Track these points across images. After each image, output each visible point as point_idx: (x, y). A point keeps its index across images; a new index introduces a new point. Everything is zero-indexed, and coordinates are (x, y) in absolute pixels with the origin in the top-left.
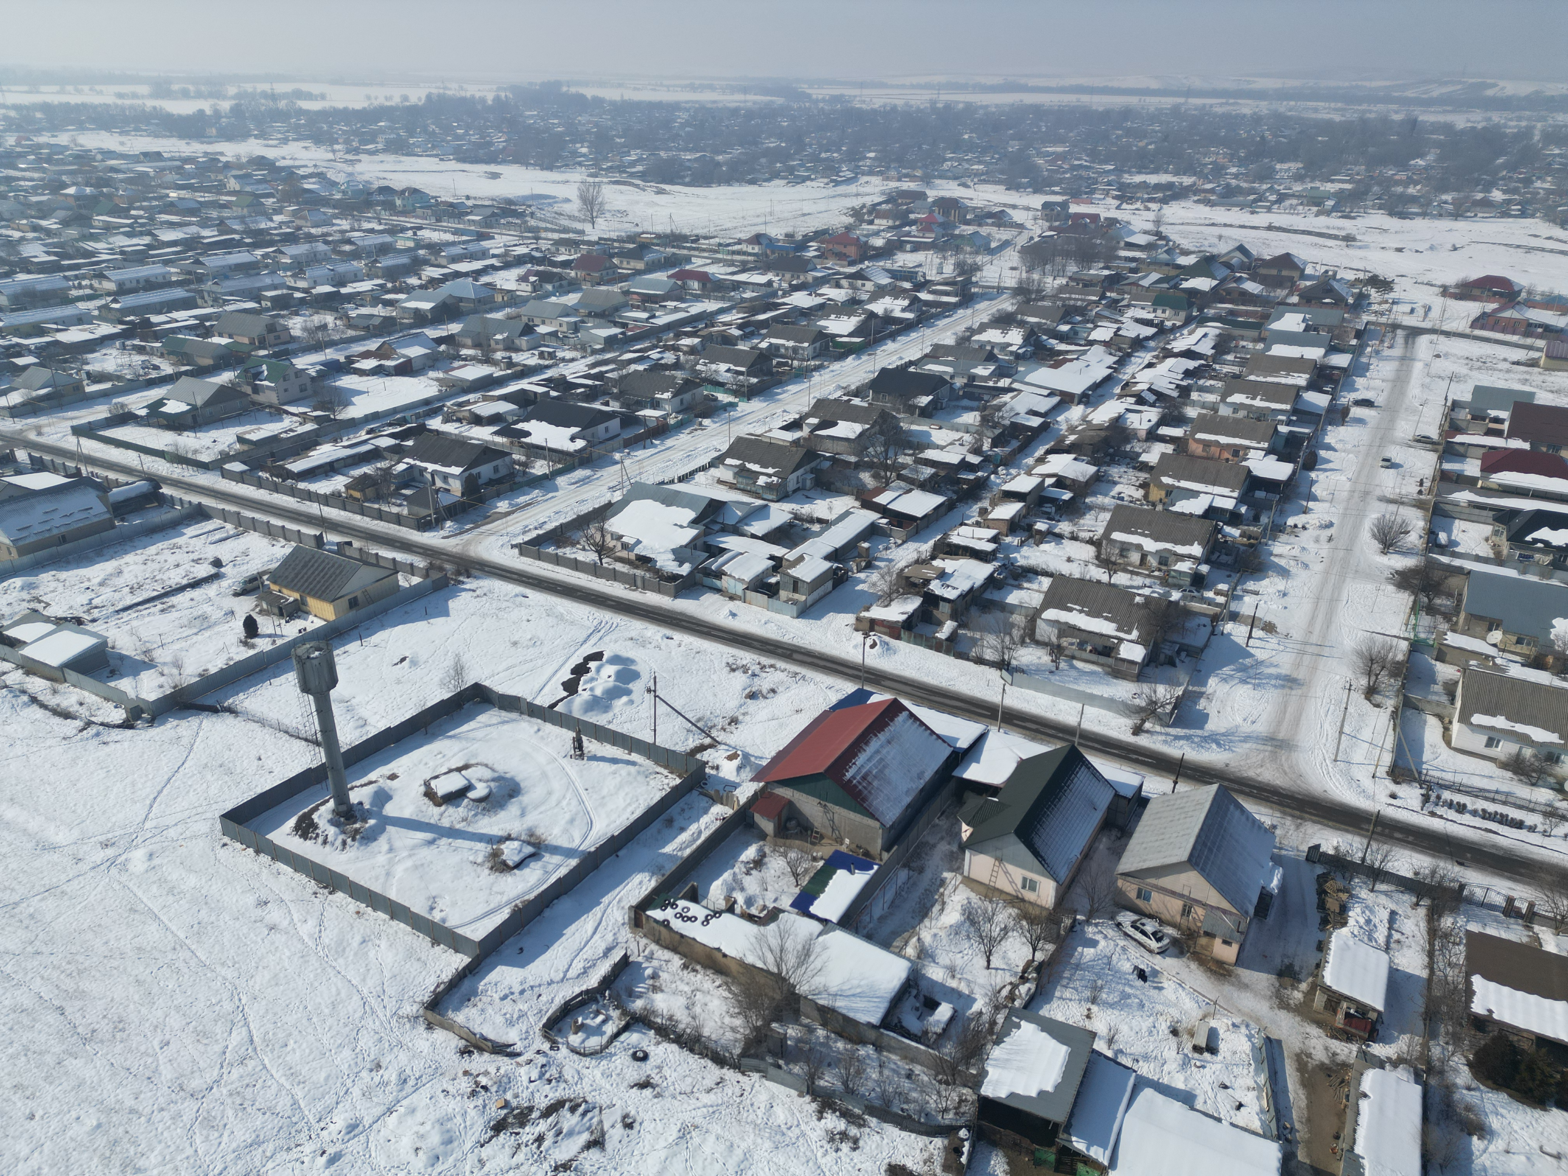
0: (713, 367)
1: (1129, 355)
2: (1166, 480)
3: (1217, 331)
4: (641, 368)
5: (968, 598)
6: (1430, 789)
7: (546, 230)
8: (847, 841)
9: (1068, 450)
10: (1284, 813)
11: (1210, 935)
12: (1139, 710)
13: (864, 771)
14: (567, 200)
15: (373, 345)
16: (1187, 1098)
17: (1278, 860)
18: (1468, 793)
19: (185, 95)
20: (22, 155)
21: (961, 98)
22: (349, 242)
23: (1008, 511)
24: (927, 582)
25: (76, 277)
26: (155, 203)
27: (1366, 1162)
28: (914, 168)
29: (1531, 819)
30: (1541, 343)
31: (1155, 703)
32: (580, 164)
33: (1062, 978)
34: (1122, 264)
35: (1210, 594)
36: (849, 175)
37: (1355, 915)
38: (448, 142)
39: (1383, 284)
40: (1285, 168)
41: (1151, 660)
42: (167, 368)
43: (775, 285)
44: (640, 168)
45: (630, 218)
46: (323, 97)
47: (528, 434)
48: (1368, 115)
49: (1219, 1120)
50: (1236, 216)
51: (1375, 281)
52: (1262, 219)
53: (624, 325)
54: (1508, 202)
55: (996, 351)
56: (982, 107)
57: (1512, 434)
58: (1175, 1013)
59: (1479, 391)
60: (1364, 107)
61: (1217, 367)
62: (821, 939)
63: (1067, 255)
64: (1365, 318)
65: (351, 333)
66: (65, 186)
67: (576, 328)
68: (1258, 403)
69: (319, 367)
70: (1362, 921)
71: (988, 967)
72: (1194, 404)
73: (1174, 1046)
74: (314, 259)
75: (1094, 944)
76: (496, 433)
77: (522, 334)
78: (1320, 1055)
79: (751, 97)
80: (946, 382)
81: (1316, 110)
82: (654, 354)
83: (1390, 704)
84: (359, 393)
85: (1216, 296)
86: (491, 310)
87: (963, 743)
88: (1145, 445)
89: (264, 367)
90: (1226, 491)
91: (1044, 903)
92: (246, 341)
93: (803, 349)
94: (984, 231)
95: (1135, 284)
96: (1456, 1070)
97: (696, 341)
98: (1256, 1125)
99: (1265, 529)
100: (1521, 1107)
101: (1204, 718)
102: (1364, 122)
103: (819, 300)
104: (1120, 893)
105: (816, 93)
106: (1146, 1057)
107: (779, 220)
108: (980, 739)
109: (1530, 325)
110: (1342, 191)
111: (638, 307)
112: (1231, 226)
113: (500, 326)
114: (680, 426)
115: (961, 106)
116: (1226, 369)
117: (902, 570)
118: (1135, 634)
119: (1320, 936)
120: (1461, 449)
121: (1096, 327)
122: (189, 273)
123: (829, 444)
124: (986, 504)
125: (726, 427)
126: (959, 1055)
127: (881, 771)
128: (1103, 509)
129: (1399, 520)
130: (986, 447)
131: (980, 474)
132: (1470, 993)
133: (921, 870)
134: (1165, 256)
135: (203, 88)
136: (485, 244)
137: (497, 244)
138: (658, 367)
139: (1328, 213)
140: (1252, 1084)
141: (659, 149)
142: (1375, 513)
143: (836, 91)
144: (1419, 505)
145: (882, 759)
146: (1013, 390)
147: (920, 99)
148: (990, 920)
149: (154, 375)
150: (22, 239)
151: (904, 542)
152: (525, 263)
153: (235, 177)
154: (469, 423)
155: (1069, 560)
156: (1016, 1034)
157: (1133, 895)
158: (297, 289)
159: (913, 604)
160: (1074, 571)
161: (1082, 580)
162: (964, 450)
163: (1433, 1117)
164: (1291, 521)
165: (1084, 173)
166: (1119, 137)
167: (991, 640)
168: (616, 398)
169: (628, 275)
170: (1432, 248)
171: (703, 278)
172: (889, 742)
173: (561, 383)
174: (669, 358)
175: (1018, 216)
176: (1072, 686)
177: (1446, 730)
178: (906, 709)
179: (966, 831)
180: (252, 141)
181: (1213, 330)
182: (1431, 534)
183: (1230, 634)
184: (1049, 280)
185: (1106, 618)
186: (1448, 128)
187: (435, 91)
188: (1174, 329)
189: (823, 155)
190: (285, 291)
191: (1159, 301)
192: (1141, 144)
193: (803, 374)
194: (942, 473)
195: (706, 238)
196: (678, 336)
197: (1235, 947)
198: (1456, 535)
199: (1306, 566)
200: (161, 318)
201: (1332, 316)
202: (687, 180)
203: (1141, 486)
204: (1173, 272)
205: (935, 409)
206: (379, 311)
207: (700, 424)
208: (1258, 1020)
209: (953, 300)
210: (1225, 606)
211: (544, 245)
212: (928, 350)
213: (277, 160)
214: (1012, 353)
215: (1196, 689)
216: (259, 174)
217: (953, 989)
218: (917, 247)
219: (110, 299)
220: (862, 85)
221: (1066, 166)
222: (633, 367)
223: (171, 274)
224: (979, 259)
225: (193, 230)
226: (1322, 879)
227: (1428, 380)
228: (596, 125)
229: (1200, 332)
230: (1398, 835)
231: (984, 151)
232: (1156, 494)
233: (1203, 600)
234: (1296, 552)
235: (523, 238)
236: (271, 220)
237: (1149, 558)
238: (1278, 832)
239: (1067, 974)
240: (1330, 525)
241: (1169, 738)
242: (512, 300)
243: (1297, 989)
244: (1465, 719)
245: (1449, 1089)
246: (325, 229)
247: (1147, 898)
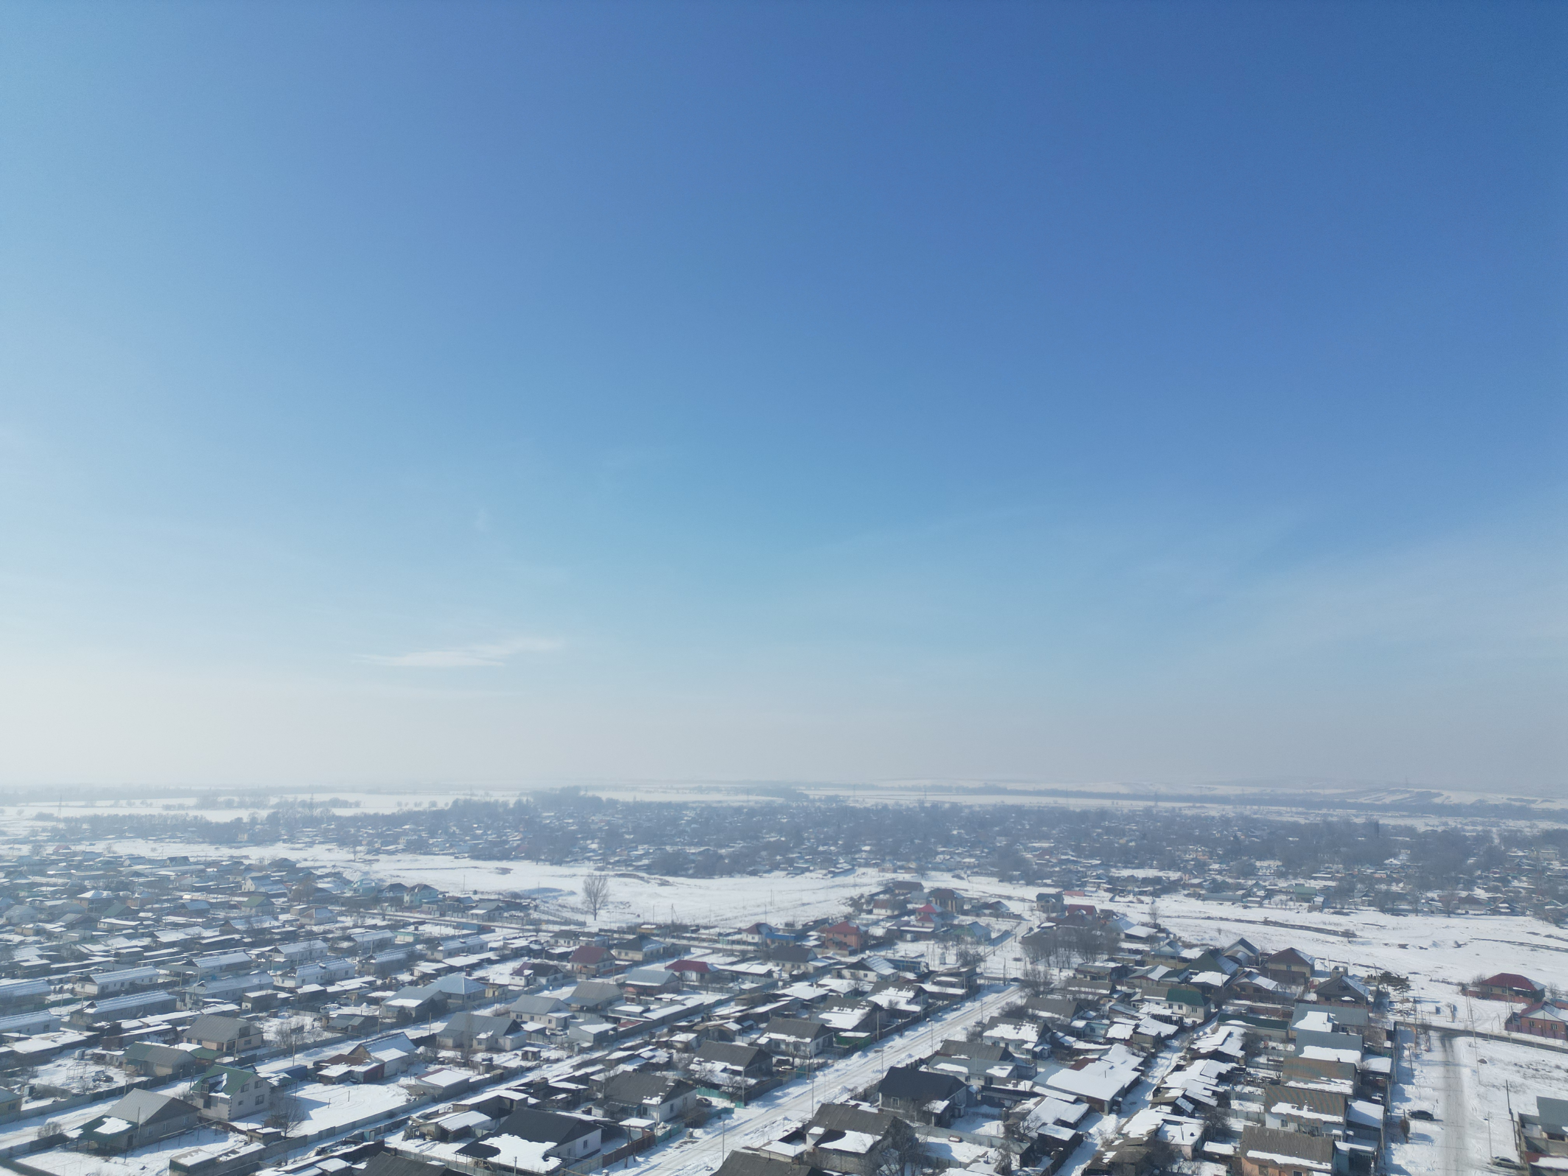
0: (709, 1066)
1: (1154, 1056)
3: (1242, 1031)
4: (629, 1068)
7: (548, 922)
9: (1109, 1169)
14: (572, 893)
15: (346, 1049)
19: (229, 805)
20: (54, 863)
21: (947, 800)
22: (349, 938)
25: (61, 981)
26: (166, 905)
28: (908, 861)
32: (589, 859)
34: (1127, 956)
36: (847, 866)
38: (465, 841)
39: (1401, 983)
40: (1267, 865)
42: (120, 1079)
43: (776, 975)
44: (645, 862)
45: (632, 909)
46: (357, 804)
47: (496, 1151)
48: (1330, 819)
50: (1228, 910)
51: (1388, 978)
52: (1256, 913)
53: (616, 1020)
54: (1494, 900)
55: (1011, 1049)
56: (966, 807)
59: (1543, 1103)
60: (1324, 811)
61: (1252, 1071)
63: (1069, 946)
64: (1392, 1018)
65: (327, 1035)
66: (85, 890)
67: (565, 1024)
68: (1306, 1113)
69: (283, 1075)
72: (1236, 1114)
74: (309, 957)
76: (461, 1151)
77: (508, 1032)
79: (753, 798)
80: (961, 1084)
81: (1279, 814)
82: (645, 1052)
84: (319, 1104)
85: (1229, 991)
86: (480, 1007)
88: (1194, 1165)
89: (225, 1076)
92: (214, 1046)
93: (805, 1044)
94: (983, 921)
95: (1144, 977)
97: (691, 1036)
102: (1329, 826)
103: (821, 991)
105: (813, 794)
107: (779, 910)
110: (1327, 888)
111: (632, 1000)
112: (1227, 920)
113: (486, 1023)
114: (669, 1137)
115: (947, 806)
116: (1262, 1073)
121: (1113, 1023)
122: (178, 974)
123: (836, 1160)
125: (719, 1139)
130: (1015, 1164)
134: (1168, 949)
135: (247, 799)
136: (485, 937)
137: (494, 939)
138: (649, 1067)
139: (1320, 909)
141: (665, 844)
143: (831, 793)
146: (1035, 1095)
147: (909, 800)
149: (104, 1087)
150: (21, 943)
152: (522, 956)
153: (253, 879)
154: (433, 1140)
158: (282, 989)
162: (990, 1169)
165: (1072, 867)
166: (1099, 834)
168: (599, 1104)
169: (626, 967)
170: (1435, 944)
171: (702, 968)
173: (543, 1089)
174: (662, 1056)
175: (1014, 907)
180: (280, 845)
181: (1237, 1028)
184: (1055, 971)
186: (1410, 831)
187: (462, 797)
188: (1195, 1027)
189: (821, 848)
190: (270, 992)
191: (1173, 996)
192: (1121, 841)
193: (805, 1074)
195: (706, 928)
196: (672, 1031)
200: (135, 1023)
201: (1358, 1015)
202: (691, 872)
204: (1181, 966)
205: (953, 1116)
206: (364, 1010)
207: (691, 1136)
209: (959, 991)
211: (543, 937)
212: (938, 1047)
213: (298, 861)
214: (1028, 1051)
216: (277, 875)
218: (918, 937)
219: (87, 1003)
220: (855, 787)
221: (1054, 861)
222: (622, 1068)
223: (158, 975)
224: (981, 950)
225: (196, 930)
227: (1482, 1089)
228: (608, 823)
229: (1224, 1031)
231: (973, 846)
235: (523, 930)
236: (277, 919)
242: (504, 994)
246: (327, 927)
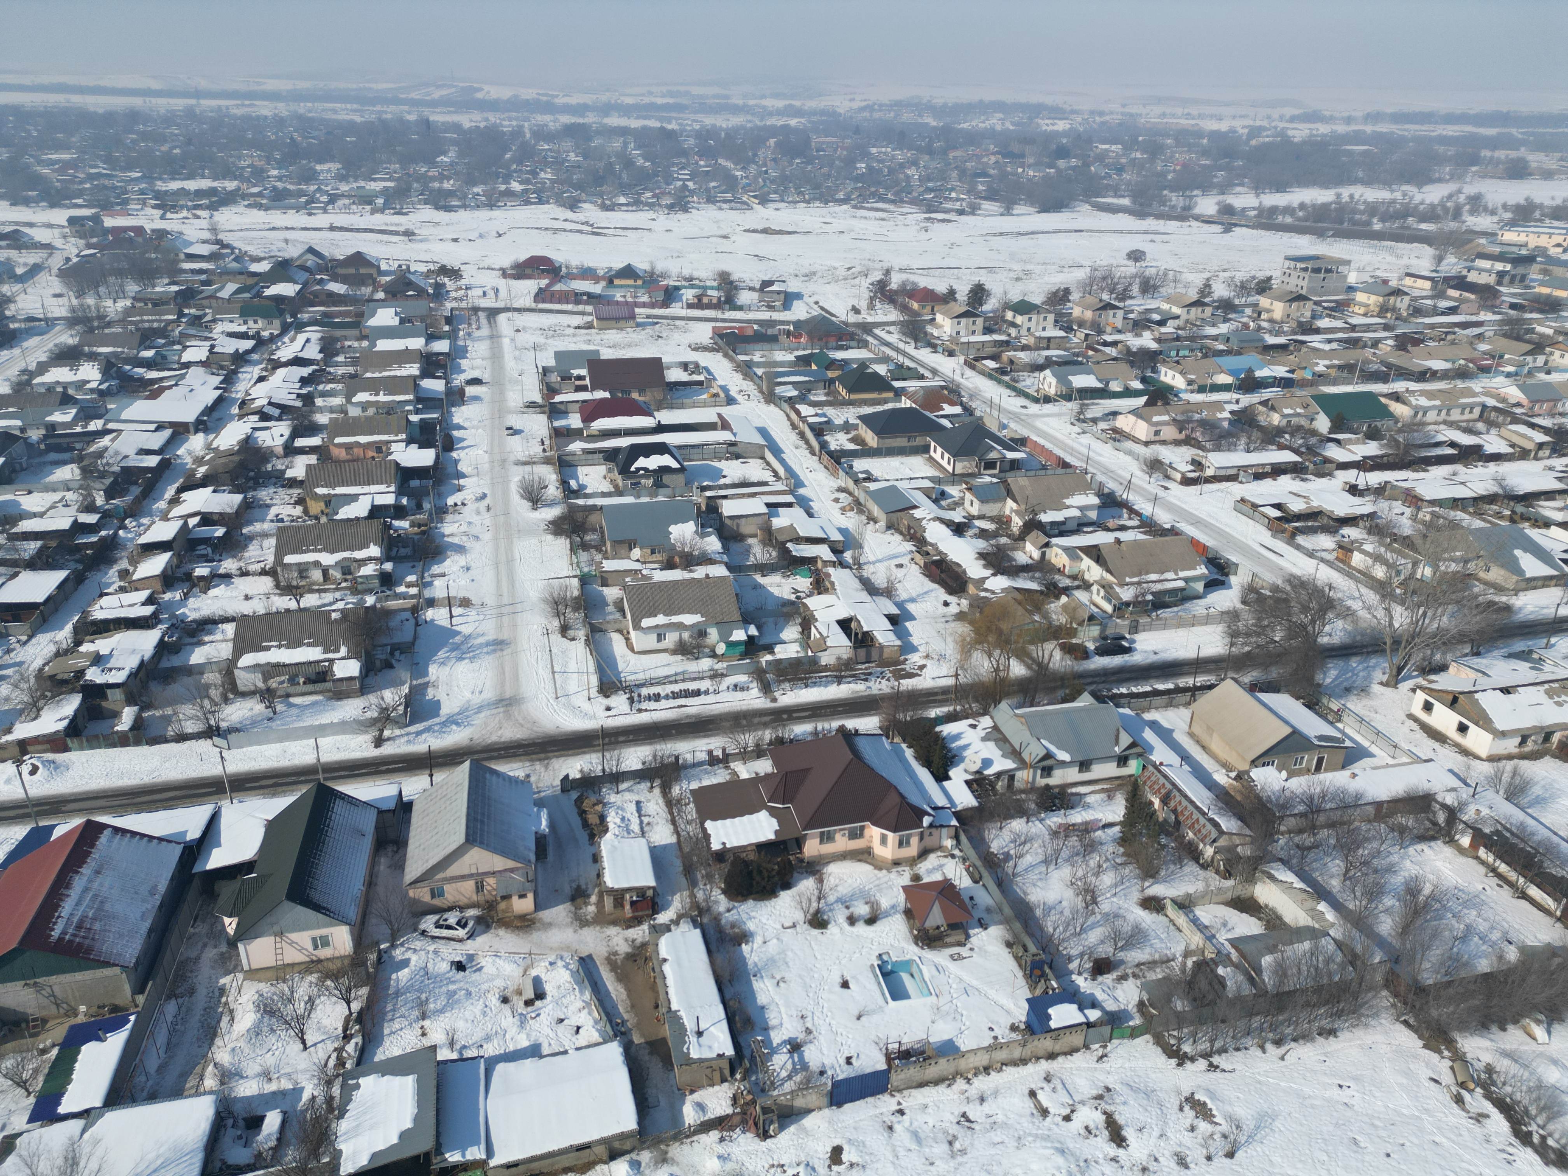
1: (235, 372)
2: (320, 491)
3: (319, 335)
5: (142, 674)
6: (632, 691)
8: (83, 1008)
9: (203, 483)
10: (532, 760)
11: (507, 897)
12: (373, 722)
13: (75, 920)
16: (534, 1052)
17: (540, 803)
18: (658, 684)
23: (156, 565)
24: (81, 673)
27: (682, 1013)
29: (703, 685)
30: (589, 308)
31: (387, 709)
33: (385, 1014)
34: (190, 277)
35: (402, 589)
37: (613, 819)
39: (454, 274)
40: (327, 169)
41: (368, 670)
48: (384, 116)
49: (565, 1052)
50: (293, 218)
51: (444, 270)
52: (321, 220)
54: (525, 191)
55: (71, 392)
57: (594, 387)
58: (500, 983)
59: (558, 355)
60: (378, 108)
61: (331, 370)
62: (86, 1136)
63: (120, 273)
64: (449, 305)
68: (382, 398)
70: (618, 821)
71: (305, 1048)
72: (321, 410)
73: (509, 1013)
75: (406, 963)
78: (623, 948)
80: (15, 438)
81: (335, 111)
83: (581, 634)
85: (303, 299)
87: (194, 833)
88: (287, 461)
90: (382, 488)
91: (342, 953)
95: (213, 297)
96: (717, 902)
98: (596, 1037)
99: (430, 515)
100: (762, 903)
101: (437, 705)
102: (384, 123)
104: (415, 902)
106: (488, 1038)
108: (214, 820)
109: (577, 294)
110: (386, 189)
112: (293, 229)
116: (341, 371)
117: (41, 670)
118: (343, 651)
119: (592, 850)
120: (562, 407)
121: (185, 347)
124: (124, 564)
126: (305, 1154)
127: (100, 909)
128: (265, 535)
129: (537, 478)
130: (100, 500)
131: (103, 533)
132: (707, 837)
133: (192, 992)
134: (235, 265)
139: (382, 211)
140: (581, 1004)
142: (516, 476)
144: (547, 461)
145: (95, 896)
146: (110, 431)
148: (290, 1000)
151: (30, 637)
155: (247, 598)
156: (357, 1096)
157: (427, 898)
159: (71, 704)
160: (257, 607)
161: (268, 614)
162: (72, 511)
163: (713, 948)
164: (450, 501)
165: (106, 182)
166: (133, 141)
167: (187, 710)
170: (481, 236)
172: (98, 872)
175: (40, 235)
176: (296, 725)
177: (627, 639)
178: (105, 826)
179: (230, 924)
181: (314, 334)
182: (564, 482)
183: (433, 620)
184: (109, 303)
185: (309, 645)
186: (456, 127)
188: (272, 339)
191: (247, 312)
192: (165, 148)
194: (53, 544)
197: (530, 896)
198: (583, 480)
199: (477, 538)
201: (420, 307)
203: (297, 503)
204: (251, 281)
205: (14, 471)
208: (568, 948)
210: (419, 595)
214: (92, 390)
215: (420, 681)
217: (274, 1093)
221: (82, 175)
224: (6, 289)
226: (579, 802)
227: (517, 353)
229: (301, 338)
230: (621, 739)
232: (315, 507)
233: (398, 596)
234: (464, 528)
237: (331, 571)
238: (533, 779)
239: (389, 1007)
240: (484, 496)
241: (411, 737)
243: (589, 904)
244: (637, 626)
245: (717, 919)
247: (441, 894)
